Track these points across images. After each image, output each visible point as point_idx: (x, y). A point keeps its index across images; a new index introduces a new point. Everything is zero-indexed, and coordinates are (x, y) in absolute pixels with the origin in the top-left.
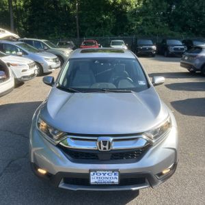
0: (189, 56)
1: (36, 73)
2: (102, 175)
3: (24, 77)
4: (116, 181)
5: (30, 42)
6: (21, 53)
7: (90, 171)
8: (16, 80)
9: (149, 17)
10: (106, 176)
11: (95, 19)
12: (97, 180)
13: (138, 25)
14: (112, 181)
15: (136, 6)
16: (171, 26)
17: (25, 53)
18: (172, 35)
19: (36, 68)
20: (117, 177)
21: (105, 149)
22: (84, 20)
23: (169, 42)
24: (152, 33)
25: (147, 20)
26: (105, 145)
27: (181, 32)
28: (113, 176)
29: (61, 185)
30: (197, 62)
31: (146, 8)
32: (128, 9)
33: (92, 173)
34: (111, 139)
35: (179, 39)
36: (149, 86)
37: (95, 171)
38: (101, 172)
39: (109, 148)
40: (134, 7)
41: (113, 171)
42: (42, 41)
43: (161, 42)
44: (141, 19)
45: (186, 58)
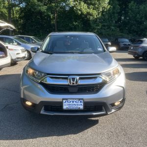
0: (134, 47)
1: (26, 56)
2: (71, 103)
3: (18, 58)
4: (82, 107)
5: (23, 38)
6: (16, 44)
7: (63, 99)
8: (12, 60)
9: (106, 24)
10: (75, 103)
11: (68, 25)
12: (68, 106)
13: (98, 29)
14: (79, 107)
15: (96, 16)
16: (122, 30)
17: (19, 44)
18: (122, 36)
19: (26, 52)
20: (82, 104)
21: (73, 84)
22: (61, 26)
23: (120, 40)
24: (108, 34)
25: (104, 26)
26: (73, 81)
27: (128, 34)
28: (79, 103)
29: (42, 112)
30: (140, 51)
31: (103, 18)
32: (91, 18)
33: (64, 101)
34: (78, 77)
35: (127, 38)
36: (105, 51)
37: (67, 99)
38: (71, 100)
39: (76, 83)
40: (96, 17)
41: (79, 99)
42: (31, 37)
43: (114, 40)
44: (100, 25)
45: (132, 48)
